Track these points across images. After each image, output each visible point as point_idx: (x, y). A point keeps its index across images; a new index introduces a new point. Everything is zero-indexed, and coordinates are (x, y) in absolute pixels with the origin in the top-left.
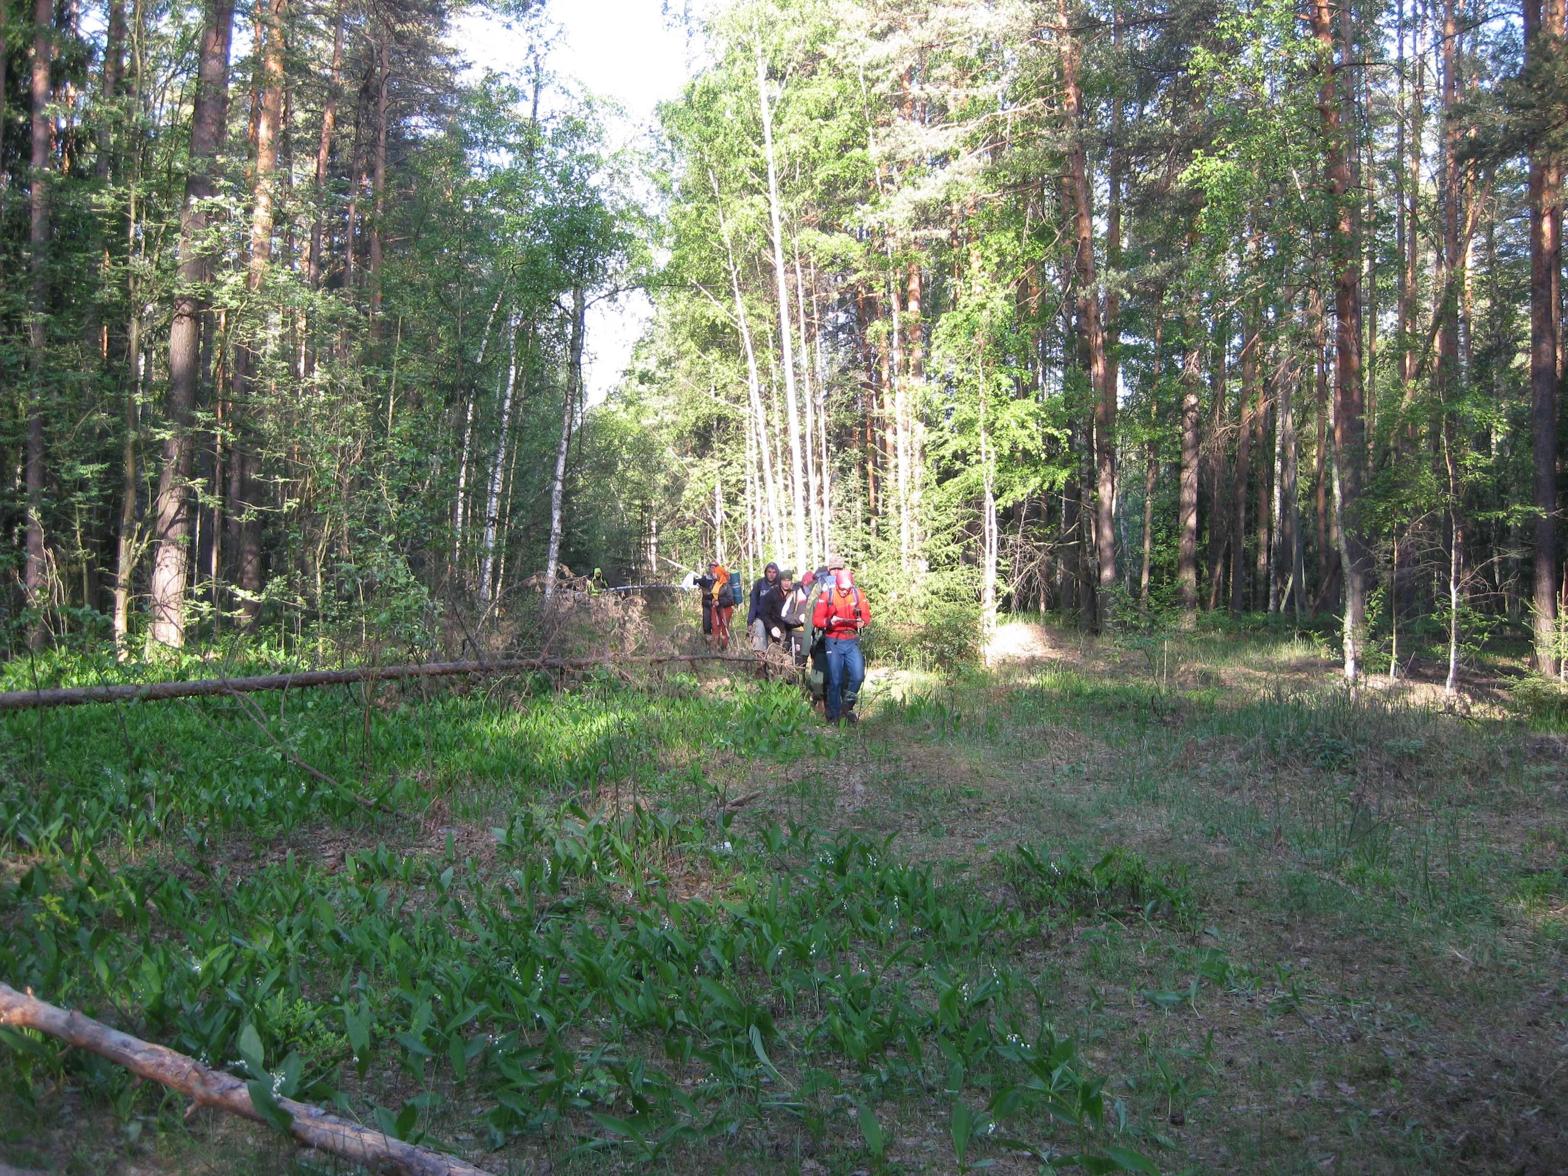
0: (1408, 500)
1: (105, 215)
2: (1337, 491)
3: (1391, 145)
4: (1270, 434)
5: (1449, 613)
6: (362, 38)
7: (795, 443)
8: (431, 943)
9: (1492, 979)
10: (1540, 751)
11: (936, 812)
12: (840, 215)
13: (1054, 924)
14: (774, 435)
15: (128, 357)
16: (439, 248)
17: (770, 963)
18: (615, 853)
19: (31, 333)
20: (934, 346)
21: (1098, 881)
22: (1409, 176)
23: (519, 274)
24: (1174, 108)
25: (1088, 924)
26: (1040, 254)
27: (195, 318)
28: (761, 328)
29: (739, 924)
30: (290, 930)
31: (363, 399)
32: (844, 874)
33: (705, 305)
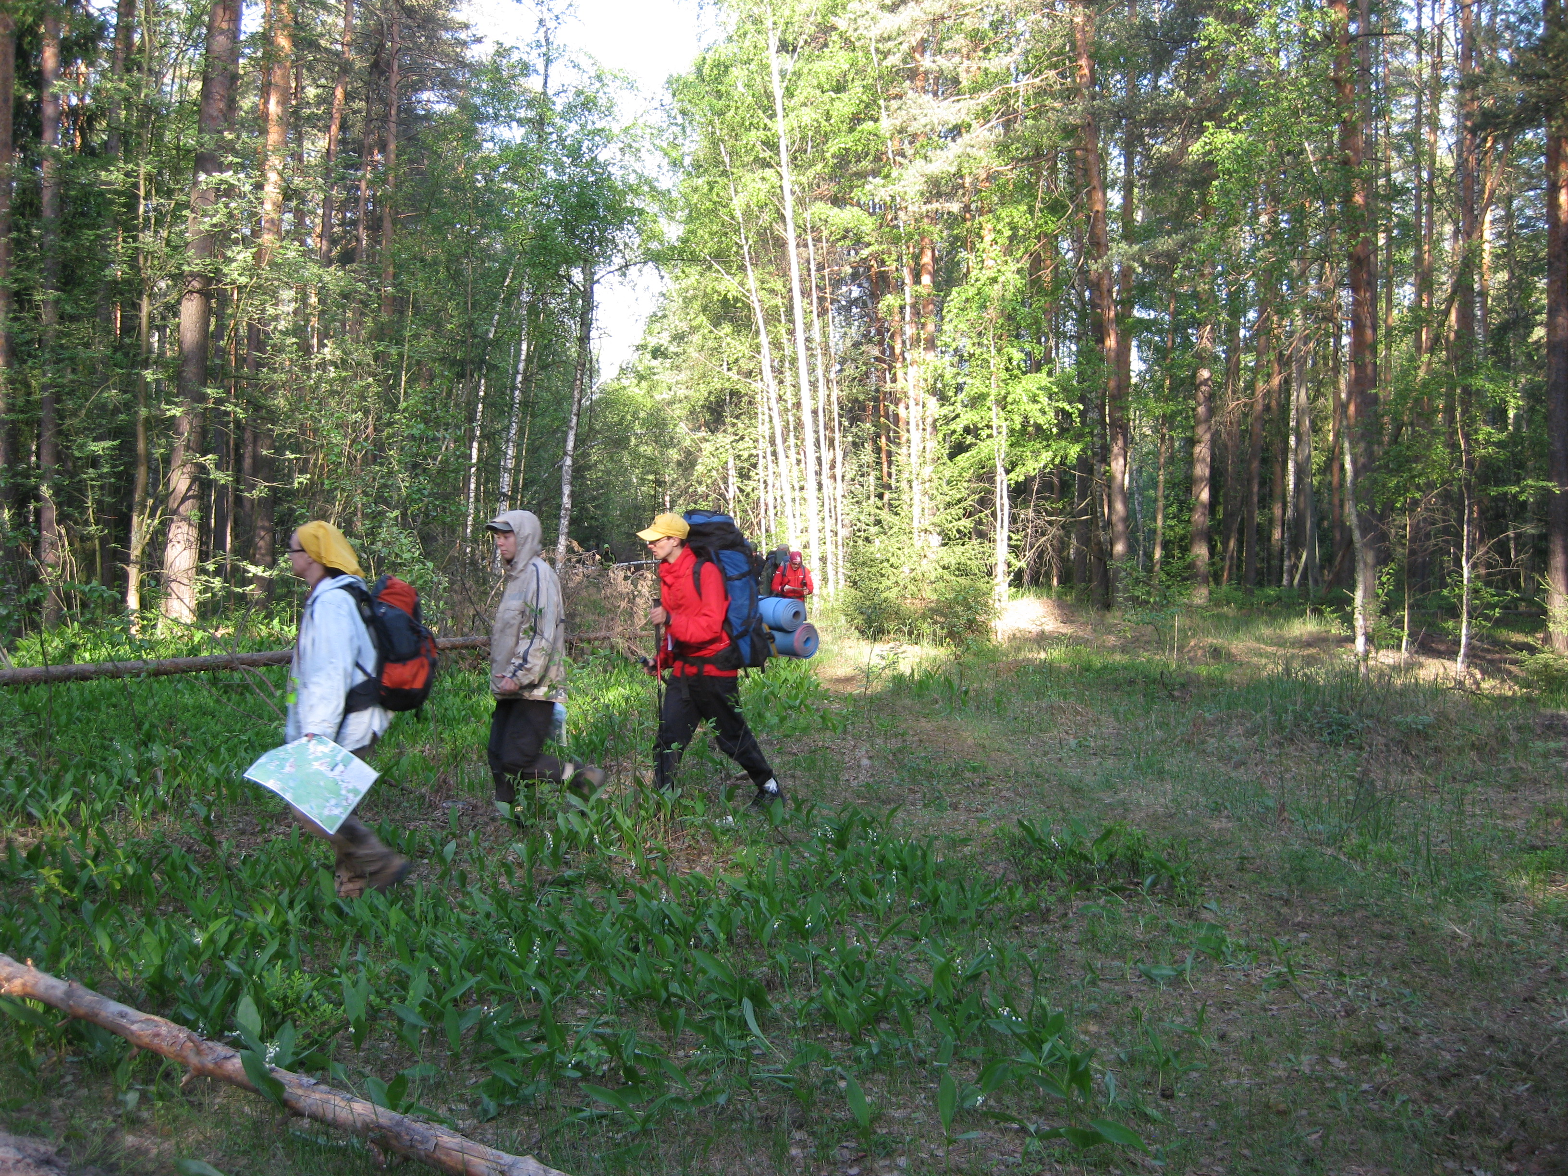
0: (1420, 475)
1: (116, 192)
2: (1348, 466)
3: (1409, 117)
4: (1284, 408)
5: (1462, 589)
6: (372, 13)
7: (807, 418)
8: (431, 916)
9: (1490, 956)
10: (1550, 727)
11: (940, 786)
12: (851, 188)
13: (1053, 899)
14: (786, 410)
15: (139, 334)
16: (451, 224)
17: (766, 937)
18: (617, 827)
19: (42, 311)
20: (947, 320)
21: (1098, 856)
22: (1427, 147)
23: (527, 249)
24: (1189, 79)
25: (1088, 899)
26: (1053, 227)
27: (205, 295)
28: (773, 302)
29: (737, 898)
30: (291, 904)
31: (374, 375)
32: (844, 848)
33: (717, 279)
